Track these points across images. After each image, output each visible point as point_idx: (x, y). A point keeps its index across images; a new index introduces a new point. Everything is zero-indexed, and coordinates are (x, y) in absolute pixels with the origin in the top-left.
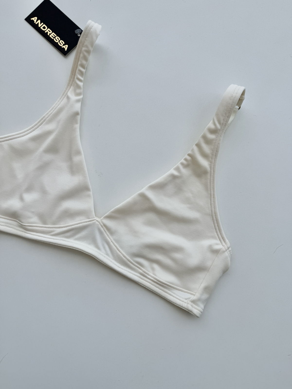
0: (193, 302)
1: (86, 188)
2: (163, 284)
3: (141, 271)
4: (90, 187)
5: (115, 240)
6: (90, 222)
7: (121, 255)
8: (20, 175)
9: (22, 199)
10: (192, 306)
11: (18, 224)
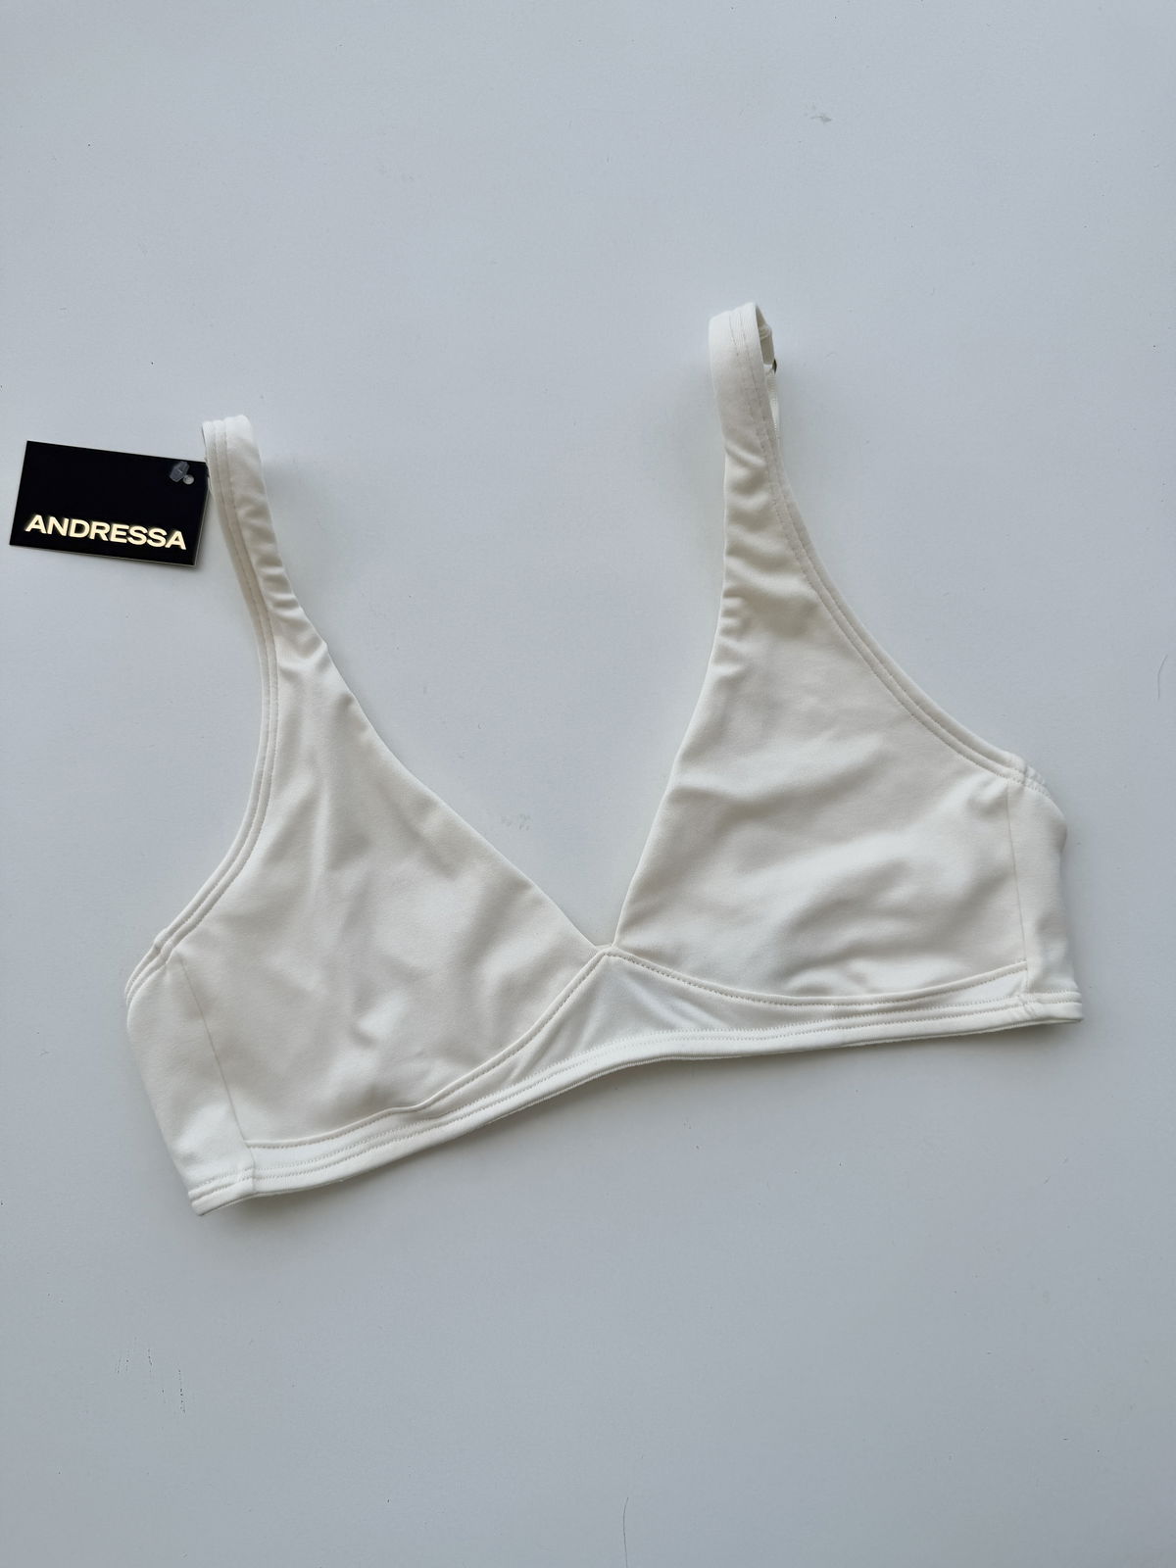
0: (1036, 987)
1: (516, 886)
2: (918, 1001)
3: (830, 1008)
4: (523, 875)
5: (695, 973)
6: (593, 972)
7: (745, 1001)
8: (310, 979)
9: (364, 1040)
10: (1039, 1001)
11: (402, 1116)
